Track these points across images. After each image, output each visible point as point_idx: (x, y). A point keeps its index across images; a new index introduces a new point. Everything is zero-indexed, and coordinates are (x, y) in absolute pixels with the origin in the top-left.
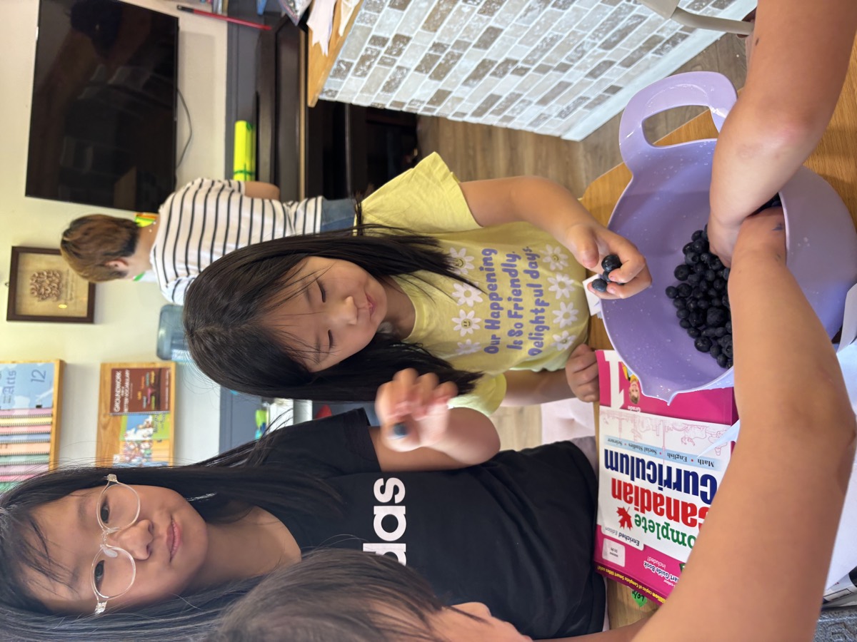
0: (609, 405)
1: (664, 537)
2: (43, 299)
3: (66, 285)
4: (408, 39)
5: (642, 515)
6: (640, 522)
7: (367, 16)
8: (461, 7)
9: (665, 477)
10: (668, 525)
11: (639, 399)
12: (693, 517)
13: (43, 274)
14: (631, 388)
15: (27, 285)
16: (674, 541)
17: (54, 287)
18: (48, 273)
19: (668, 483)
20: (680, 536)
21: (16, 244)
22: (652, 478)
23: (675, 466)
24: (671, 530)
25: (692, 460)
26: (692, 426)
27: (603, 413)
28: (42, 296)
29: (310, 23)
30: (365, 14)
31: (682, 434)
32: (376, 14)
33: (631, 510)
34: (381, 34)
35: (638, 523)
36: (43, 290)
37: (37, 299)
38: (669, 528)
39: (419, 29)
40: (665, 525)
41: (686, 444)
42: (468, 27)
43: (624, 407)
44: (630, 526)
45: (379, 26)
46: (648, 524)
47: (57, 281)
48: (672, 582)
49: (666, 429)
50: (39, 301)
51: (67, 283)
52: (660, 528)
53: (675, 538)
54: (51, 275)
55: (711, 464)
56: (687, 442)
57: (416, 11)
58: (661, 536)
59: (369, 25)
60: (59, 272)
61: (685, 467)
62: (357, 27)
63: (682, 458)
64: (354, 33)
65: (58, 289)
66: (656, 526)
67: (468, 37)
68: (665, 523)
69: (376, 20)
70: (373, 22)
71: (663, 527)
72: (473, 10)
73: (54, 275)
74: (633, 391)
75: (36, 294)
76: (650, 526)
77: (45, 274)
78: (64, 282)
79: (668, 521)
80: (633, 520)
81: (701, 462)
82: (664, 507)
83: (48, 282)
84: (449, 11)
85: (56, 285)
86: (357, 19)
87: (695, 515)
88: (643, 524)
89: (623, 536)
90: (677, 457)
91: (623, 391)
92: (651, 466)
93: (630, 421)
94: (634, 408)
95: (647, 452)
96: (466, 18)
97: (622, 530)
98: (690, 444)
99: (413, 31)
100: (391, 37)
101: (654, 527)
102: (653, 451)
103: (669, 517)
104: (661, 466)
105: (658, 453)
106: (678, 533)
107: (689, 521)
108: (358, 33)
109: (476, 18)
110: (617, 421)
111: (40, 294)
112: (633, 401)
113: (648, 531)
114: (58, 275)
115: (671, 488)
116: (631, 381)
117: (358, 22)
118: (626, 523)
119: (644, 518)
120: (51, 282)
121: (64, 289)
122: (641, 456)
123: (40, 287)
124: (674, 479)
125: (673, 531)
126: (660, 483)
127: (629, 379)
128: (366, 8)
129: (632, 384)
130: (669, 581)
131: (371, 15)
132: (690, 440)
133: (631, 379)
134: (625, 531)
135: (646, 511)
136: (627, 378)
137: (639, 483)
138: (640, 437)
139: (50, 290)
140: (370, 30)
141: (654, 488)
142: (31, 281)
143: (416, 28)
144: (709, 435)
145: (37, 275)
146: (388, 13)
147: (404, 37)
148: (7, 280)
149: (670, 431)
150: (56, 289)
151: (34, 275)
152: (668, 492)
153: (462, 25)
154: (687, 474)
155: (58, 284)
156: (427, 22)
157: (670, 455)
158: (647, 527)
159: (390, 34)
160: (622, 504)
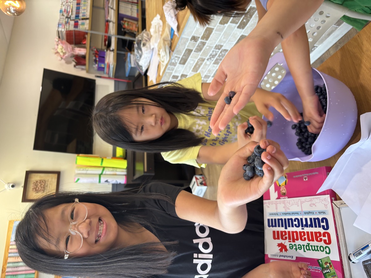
0: (269, 199)
1: (307, 250)
2: (37, 192)
3: (47, 186)
4: (186, 76)
5: (293, 244)
6: (293, 247)
7: (171, 68)
8: (206, 62)
9: (304, 223)
10: (309, 244)
11: (286, 193)
12: (320, 238)
13: (38, 182)
14: (281, 189)
15: (31, 186)
16: (313, 250)
17: (42, 187)
18: (40, 181)
19: (306, 225)
20: (316, 247)
21: (28, 170)
22: (297, 225)
23: (308, 217)
24: (311, 246)
25: (316, 213)
26: (313, 198)
27: (266, 203)
28: (37, 191)
29: (148, 74)
30: (170, 67)
31: (310, 203)
32: (174, 67)
33: (287, 243)
34: (176, 74)
35: (291, 248)
36: (37, 189)
37: (35, 192)
38: (310, 245)
39: (191, 71)
40: (308, 245)
41: (312, 206)
42: (209, 70)
43: (278, 198)
44: (286, 250)
45: (175, 71)
46: (297, 246)
47: (44, 184)
48: (314, 270)
49: (301, 203)
50: (35, 193)
51: (47, 185)
52: (305, 247)
53: (313, 249)
54: (41, 182)
55: (324, 213)
56: (313, 206)
57: (189, 65)
58: (306, 250)
59: (171, 71)
60: (44, 181)
61: (313, 217)
62: (167, 72)
63: (311, 213)
64: (166, 75)
65: (44, 187)
66: (302, 246)
67: (209, 73)
68: (307, 244)
69: (174, 69)
70: (173, 70)
71: (307, 246)
72: (211, 63)
73: (43, 182)
74: (282, 190)
75: (34, 190)
76: (299, 247)
77: (39, 181)
78: (46, 185)
79: (309, 242)
80: (288, 247)
81: (320, 213)
82: (306, 236)
83: (40, 185)
84: (201, 64)
85: (43, 186)
86: (167, 69)
87: (321, 236)
88: (294, 247)
89: (282, 256)
90: (309, 213)
91: (277, 192)
92: (297, 220)
93: (282, 204)
94: (284, 197)
95: (293, 214)
96: (208, 66)
97: (281, 254)
98: (314, 206)
99: (188, 72)
100: (180, 75)
101: (301, 247)
102: (297, 213)
103: (309, 240)
104: (302, 219)
105: (299, 213)
106: (314, 246)
107: (319, 240)
108: (167, 75)
109: (212, 66)
110: (275, 205)
111: (36, 190)
112: (283, 195)
113: (298, 250)
114: (44, 182)
115: (308, 227)
116: (281, 187)
117: (167, 70)
118: (284, 250)
119: (295, 245)
120: (41, 185)
121: (46, 188)
122: (290, 217)
123: (36, 187)
124: (309, 223)
125: (312, 246)
126: (302, 226)
127: (280, 186)
128: (170, 65)
129: (281, 188)
130: (313, 269)
131: (172, 68)
132: (314, 204)
133: (281, 186)
134: (284, 253)
135: (296, 241)
136: (278, 185)
137: (290, 229)
138: (289, 209)
139: (40, 188)
140: (172, 73)
141: (299, 229)
142: (33, 185)
143: (189, 71)
144: (321, 201)
145: (35, 182)
146: (178, 66)
147: (185, 75)
148: (23, 185)
149: (304, 203)
150: (43, 188)
151: (34, 183)
152: (306, 229)
153: (207, 69)
154: (315, 219)
155: (44, 186)
156: (193, 69)
157: (305, 213)
158: (297, 248)
159: (180, 74)
160: (280, 241)
